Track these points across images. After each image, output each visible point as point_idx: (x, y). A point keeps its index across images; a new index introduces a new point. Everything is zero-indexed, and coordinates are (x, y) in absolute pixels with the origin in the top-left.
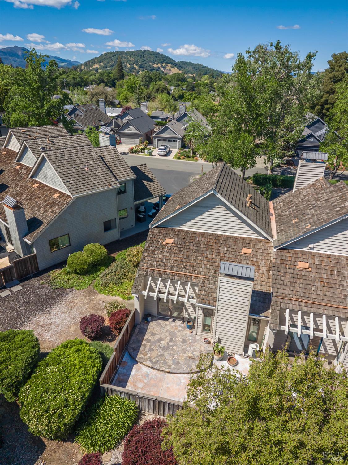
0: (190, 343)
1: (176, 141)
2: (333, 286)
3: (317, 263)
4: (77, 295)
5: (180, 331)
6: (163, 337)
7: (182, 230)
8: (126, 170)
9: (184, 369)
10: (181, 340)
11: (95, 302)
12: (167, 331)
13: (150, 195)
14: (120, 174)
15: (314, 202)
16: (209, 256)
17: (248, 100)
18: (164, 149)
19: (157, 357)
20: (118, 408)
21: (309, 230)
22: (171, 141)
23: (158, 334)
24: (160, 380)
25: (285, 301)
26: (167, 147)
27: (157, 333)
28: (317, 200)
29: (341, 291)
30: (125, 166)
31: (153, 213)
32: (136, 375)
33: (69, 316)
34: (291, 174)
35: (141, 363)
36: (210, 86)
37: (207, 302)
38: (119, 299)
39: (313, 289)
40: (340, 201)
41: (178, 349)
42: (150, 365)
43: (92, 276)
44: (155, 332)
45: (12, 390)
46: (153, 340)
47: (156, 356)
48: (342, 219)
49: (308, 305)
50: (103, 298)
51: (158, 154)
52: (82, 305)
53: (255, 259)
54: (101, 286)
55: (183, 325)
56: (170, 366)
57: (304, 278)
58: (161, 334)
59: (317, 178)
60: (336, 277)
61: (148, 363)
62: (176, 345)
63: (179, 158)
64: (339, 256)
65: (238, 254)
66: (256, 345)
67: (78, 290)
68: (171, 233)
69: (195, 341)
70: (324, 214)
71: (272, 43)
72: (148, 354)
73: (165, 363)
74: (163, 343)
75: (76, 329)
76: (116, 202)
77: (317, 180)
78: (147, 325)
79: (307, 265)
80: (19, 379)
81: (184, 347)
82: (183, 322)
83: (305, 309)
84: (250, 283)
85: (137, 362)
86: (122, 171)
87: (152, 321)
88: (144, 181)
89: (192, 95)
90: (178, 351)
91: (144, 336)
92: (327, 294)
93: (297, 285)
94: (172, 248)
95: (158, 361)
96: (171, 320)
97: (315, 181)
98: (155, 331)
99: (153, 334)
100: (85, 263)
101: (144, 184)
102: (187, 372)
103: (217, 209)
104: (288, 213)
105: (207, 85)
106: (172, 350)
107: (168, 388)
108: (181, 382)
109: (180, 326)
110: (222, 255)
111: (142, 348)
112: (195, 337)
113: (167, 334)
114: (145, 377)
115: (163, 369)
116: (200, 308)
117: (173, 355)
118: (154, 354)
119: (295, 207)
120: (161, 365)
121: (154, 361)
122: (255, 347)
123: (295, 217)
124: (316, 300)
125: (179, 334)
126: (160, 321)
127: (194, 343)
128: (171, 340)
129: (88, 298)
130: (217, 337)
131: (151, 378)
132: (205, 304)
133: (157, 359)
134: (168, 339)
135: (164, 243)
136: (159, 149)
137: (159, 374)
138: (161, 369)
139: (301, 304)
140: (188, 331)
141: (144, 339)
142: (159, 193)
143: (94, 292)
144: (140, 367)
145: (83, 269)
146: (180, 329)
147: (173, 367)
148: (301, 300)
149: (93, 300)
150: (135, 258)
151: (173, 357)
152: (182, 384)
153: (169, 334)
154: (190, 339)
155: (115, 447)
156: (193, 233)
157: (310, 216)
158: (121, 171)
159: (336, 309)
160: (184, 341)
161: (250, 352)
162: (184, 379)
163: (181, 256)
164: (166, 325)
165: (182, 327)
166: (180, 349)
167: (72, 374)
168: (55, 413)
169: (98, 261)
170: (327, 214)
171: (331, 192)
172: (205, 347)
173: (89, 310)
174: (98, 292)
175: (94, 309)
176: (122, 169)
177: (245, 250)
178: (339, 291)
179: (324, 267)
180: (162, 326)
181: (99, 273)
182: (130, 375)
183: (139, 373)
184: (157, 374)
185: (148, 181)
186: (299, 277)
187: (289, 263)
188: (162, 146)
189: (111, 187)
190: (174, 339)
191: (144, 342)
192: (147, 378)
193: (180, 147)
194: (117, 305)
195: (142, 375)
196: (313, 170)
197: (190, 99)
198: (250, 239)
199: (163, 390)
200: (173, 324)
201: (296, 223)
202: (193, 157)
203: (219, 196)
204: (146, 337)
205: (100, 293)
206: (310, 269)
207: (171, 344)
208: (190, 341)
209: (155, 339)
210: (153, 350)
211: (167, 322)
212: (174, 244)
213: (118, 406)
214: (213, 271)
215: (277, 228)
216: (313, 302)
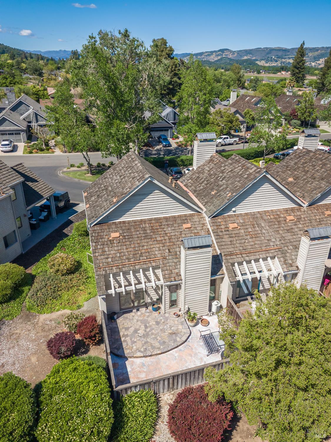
0: (163, 322)
1: (20, 134)
2: (258, 235)
3: (241, 221)
4: (13, 325)
5: (148, 317)
6: (137, 327)
7: (123, 221)
8: (10, 174)
9: (173, 344)
10: (154, 323)
11: (40, 324)
12: (137, 321)
13: (40, 197)
14: (5, 179)
15: (221, 175)
16: (159, 239)
17: (113, 87)
18: (8, 145)
19: (143, 346)
20: (139, 401)
21: (231, 197)
22: (13, 134)
23: (131, 327)
24: (157, 363)
25: (232, 257)
26: (11, 142)
27: (129, 326)
28: (222, 172)
29: (264, 238)
30: (7, 169)
31: (44, 217)
32: (133, 369)
33: (19, 349)
34: (154, 155)
35: (131, 357)
36: (17, 67)
37: (173, 279)
38: (68, 312)
39: (247, 242)
40: (243, 170)
41: (157, 332)
42: (142, 355)
43: (18, 300)
44: (127, 327)
45: (26, 440)
46: (129, 334)
47: (141, 345)
48: (253, 183)
49: (248, 255)
50: (47, 317)
51: (2, 151)
52: (27, 333)
53: (196, 231)
54: (38, 306)
55: (148, 311)
56: (159, 348)
57: (237, 235)
58: (133, 326)
59: (211, 154)
60: (257, 229)
61: (139, 354)
62: (153, 329)
63: (31, 152)
64: (254, 212)
65: (181, 230)
66: (217, 302)
67: (11, 319)
68: (113, 226)
69: (167, 319)
70: (237, 182)
71: (120, 31)
72: (133, 347)
73: (154, 348)
74: (141, 332)
75: (37, 358)
76: (12, 212)
77: (212, 156)
78: (115, 323)
79: (236, 225)
80: (31, 424)
81: (161, 328)
82: (147, 308)
83: (247, 259)
84: (209, 249)
85: (127, 359)
86: (6, 175)
87: (118, 318)
88: (27, 183)
89: (7, 79)
90: (158, 333)
91: (119, 333)
92: (257, 242)
93: (235, 242)
94: (121, 241)
95: (146, 349)
96: (135, 311)
97: (210, 157)
98: (126, 325)
99: (127, 329)
100: (6, 288)
101: (29, 186)
102: (176, 346)
103: (154, 194)
104: (202, 187)
105: (13, 66)
106: (152, 334)
107: (167, 366)
108: (175, 357)
109: (145, 312)
110: (168, 235)
111: (124, 345)
112: (165, 316)
113: (139, 323)
114: (142, 367)
115: (155, 353)
116: (166, 287)
117: (156, 338)
118: (139, 345)
119: (206, 182)
120: (152, 351)
121: (142, 350)
122: (217, 303)
123: (212, 189)
124: (252, 249)
125: (149, 319)
126: (125, 315)
127: (167, 321)
128: (146, 327)
129: (29, 323)
130: (187, 306)
131: (149, 365)
132: (172, 282)
133: (145, 347)
134: (143, 327)
135: (110, 238)
136: (2, 145)
137: (153, 359)
138: (153, 354)
139: (243, 255)
140: (156, 314)
141: (121, 336)
142: (49, 193)
143: (32, 316)
144: (133, 362)
145: (7, 295)
146: (148, 314)
147: (162, 347)
148: (242, 253)
149: (37, 324)
150: (62, 266)
151: (157, 339)
152: (177, 357)
153: (141, 323)
154: (161, 320)
155: (153, 435)
156: (135, 222)
157: (225, 186)
158: (4, 176)
159: (266, 252)
160: (158, 323)
161: (214, 309)
162: (176, 353)
163: (132, 246)
164: (133, 316)
165: (148, 312)
166: (159, 330)
167: (84, 392)
168: (92, 432)
169: (19, 282)
170: (239, 181)
171: (231, 164)
172: (177, 321)
173: (39, 334)
174: (37, 314)
175: (45, 331)
176: (4, 173)
177: (185, 226)
178: (263, 238)
179: (247, 223)
180: (130, 319)
181: (24, 295)
182: (127, 372)
183: (134, 366)
184: (151, 360)
185: (32, 182)
186: (234, 235)
187: (223, 227)
188: (4, 140)
189: (4, 195)
190: (148, 325)
191: (123, 339)
192: (145, 367)
193: (26, 140)
194: (76, 316)
195: (139, 367)
196: (207, 148)
197: (5, 83)
198: (185, 215)
199: (165, 370)
200: (139, 313)
201: (216, 194)
202: (48, 150)
203: (156, 182)
204: (121, 334)
205: (41, 313)
206: (239, 227)
207: (148, 330)
208: (163, 321)
209: (132, 332)
210: (136, 342)
211: (132, 314)
212: (121, 237)
213: (139, 400)
214: (167, 251)
215: (200, 202)
216: (250, 252)
